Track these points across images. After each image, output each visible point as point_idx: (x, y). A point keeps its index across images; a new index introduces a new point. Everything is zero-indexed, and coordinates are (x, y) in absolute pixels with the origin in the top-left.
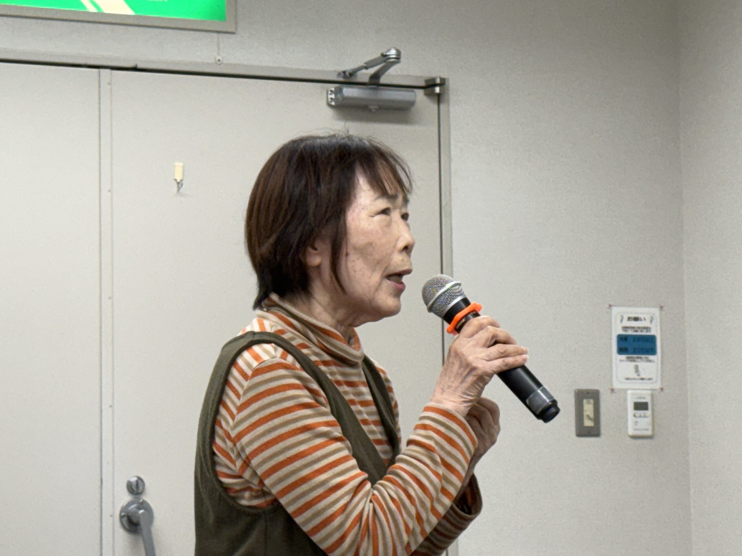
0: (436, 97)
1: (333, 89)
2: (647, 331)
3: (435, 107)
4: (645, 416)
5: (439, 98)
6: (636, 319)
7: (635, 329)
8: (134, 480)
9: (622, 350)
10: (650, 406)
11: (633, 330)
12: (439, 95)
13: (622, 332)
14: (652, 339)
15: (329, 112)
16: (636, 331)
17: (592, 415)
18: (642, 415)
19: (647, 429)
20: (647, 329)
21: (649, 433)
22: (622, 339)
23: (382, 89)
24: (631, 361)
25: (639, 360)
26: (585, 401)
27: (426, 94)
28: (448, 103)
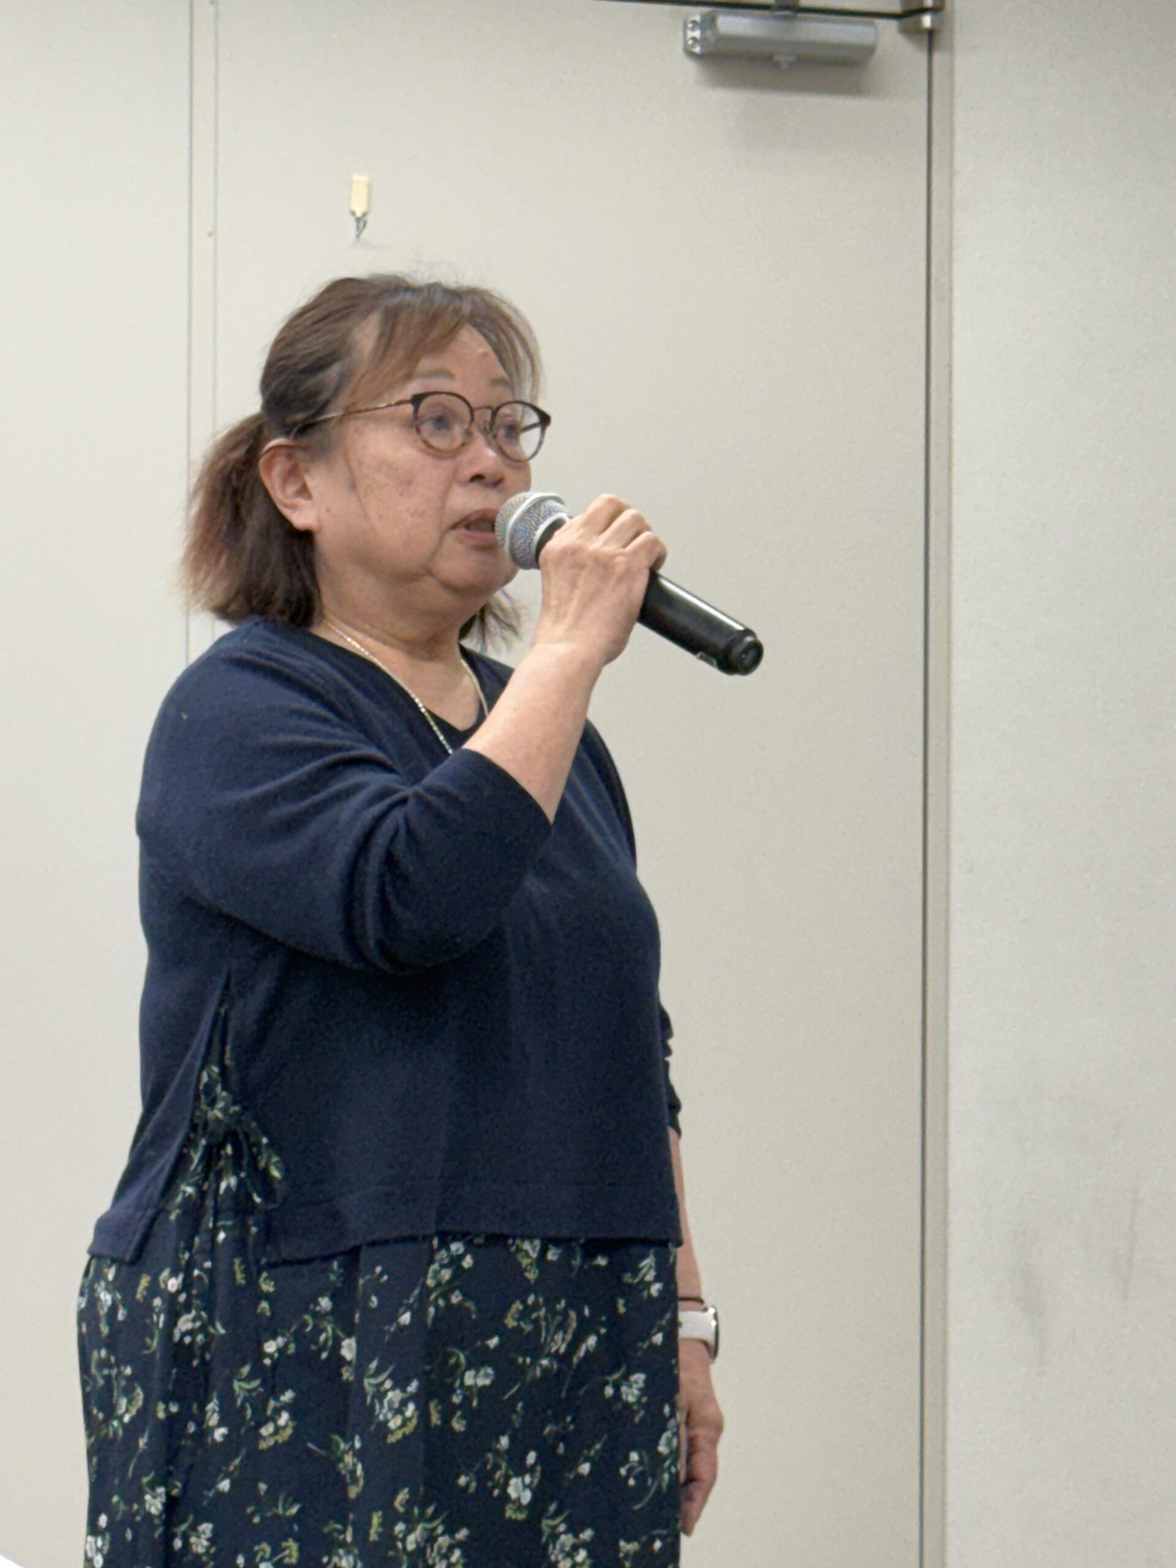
0: (925, 39)
1: (698, 18)
3: (922, 58)
5: (931, 40)
12: (931, 33)
15: (691, 67)
23: (805, 19)
27: (904, 31)
28: (951, 49)
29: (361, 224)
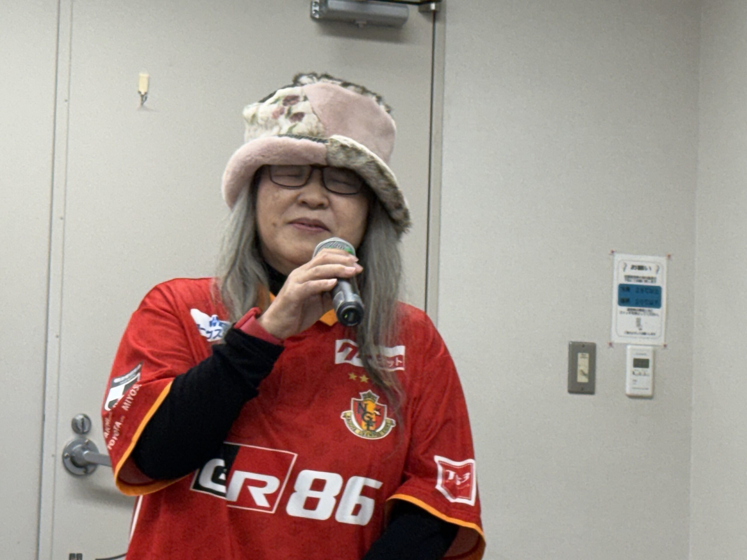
0: (432, 15)
1: (318, 1)
2: (652, 282)
3: (431, 25)
4: (645, 375)
5: (434, 16)
6: (641, 268)
7: (639, 279)
8: (80, 417)
9: (623, 301)
10: (651, 364)
11: (636, 279)
12: (435, 12)
13: (624, 282)
14: (657, 291)
15: (313, 25)
16: (640, 281)
17: (586, 371)
18: (642, 373)
19: (647, 389)
20: (652, 279)
21: (649, 392)
22: (623, 289)
24: (633, 313)
25: (642, 313)
26: (580, 355)
27: (421, 11)
28: (444, 21)
29: (144, 99)
